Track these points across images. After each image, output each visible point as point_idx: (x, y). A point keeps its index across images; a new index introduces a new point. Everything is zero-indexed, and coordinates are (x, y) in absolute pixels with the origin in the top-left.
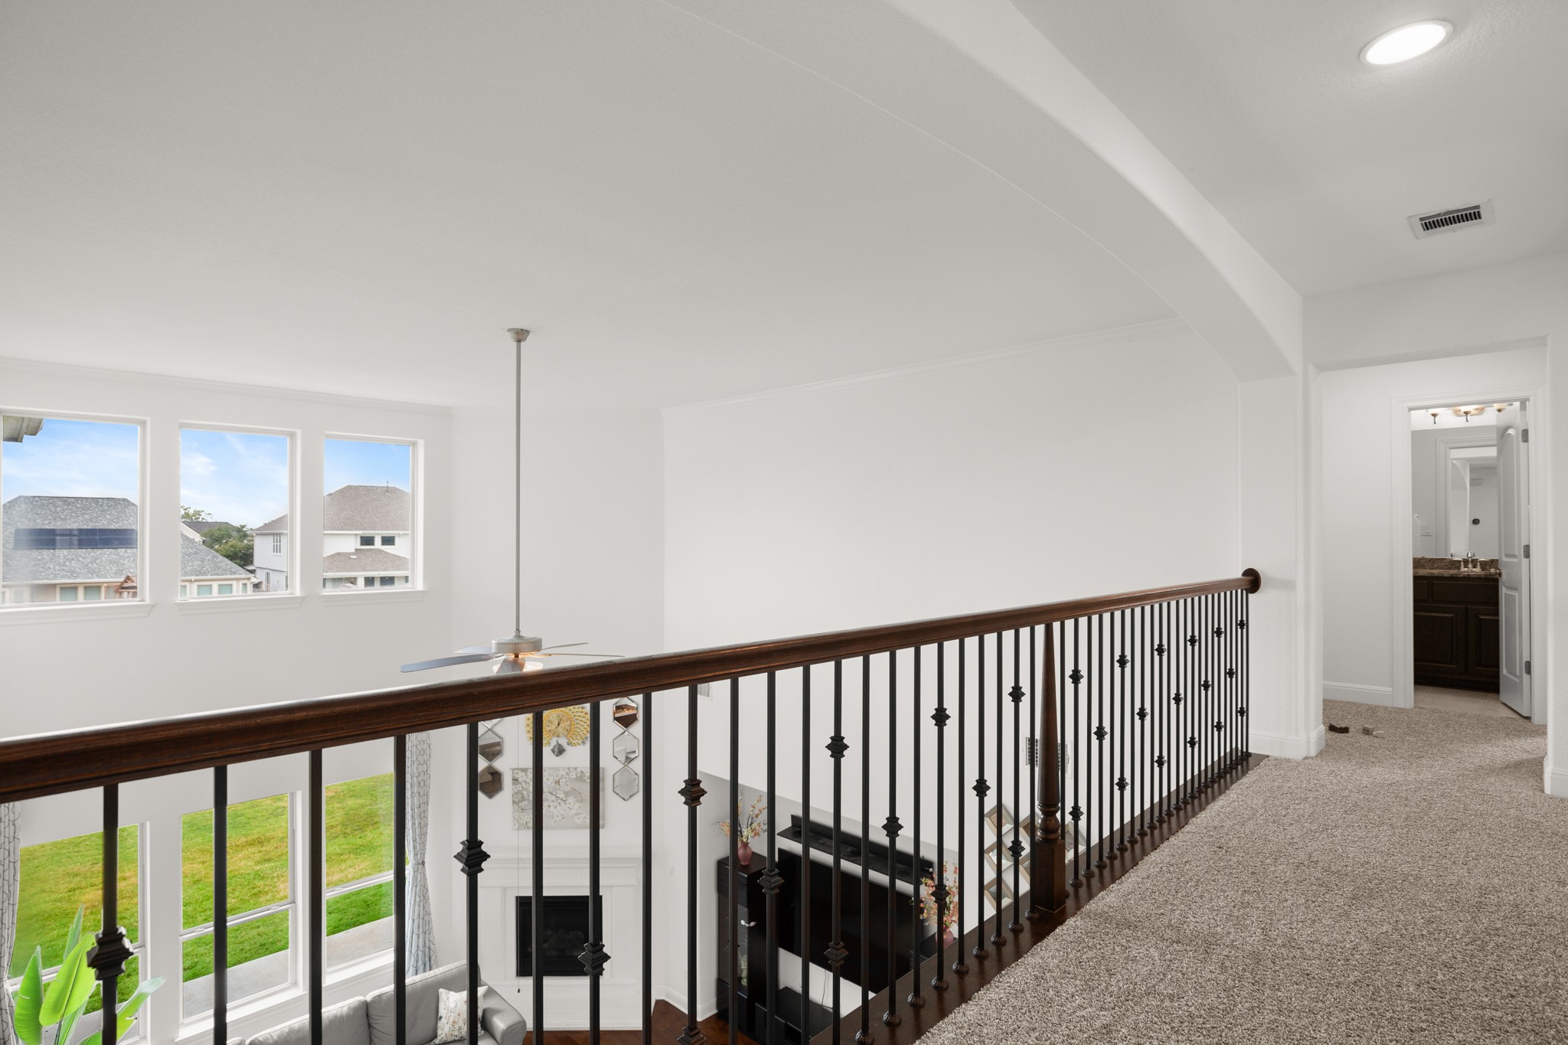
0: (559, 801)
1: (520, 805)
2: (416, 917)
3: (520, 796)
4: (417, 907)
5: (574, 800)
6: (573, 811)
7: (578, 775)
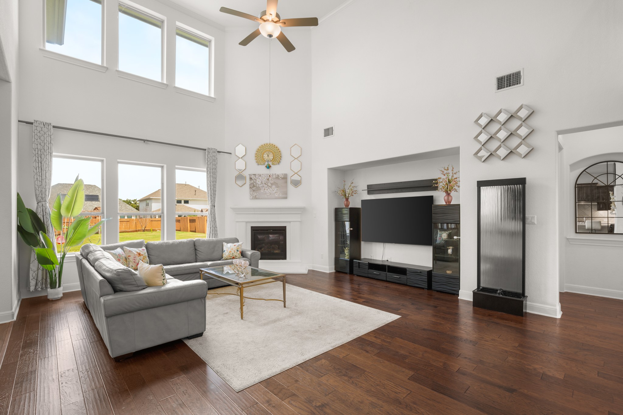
0: (269, 187)
1: (253, 188)
2: (212, 226)
3: (253, 185)
4: (212, 222)
5: (275, 187)
6: (275, 191)
7: (277, 176)
